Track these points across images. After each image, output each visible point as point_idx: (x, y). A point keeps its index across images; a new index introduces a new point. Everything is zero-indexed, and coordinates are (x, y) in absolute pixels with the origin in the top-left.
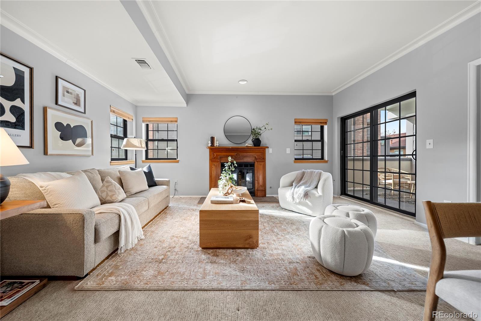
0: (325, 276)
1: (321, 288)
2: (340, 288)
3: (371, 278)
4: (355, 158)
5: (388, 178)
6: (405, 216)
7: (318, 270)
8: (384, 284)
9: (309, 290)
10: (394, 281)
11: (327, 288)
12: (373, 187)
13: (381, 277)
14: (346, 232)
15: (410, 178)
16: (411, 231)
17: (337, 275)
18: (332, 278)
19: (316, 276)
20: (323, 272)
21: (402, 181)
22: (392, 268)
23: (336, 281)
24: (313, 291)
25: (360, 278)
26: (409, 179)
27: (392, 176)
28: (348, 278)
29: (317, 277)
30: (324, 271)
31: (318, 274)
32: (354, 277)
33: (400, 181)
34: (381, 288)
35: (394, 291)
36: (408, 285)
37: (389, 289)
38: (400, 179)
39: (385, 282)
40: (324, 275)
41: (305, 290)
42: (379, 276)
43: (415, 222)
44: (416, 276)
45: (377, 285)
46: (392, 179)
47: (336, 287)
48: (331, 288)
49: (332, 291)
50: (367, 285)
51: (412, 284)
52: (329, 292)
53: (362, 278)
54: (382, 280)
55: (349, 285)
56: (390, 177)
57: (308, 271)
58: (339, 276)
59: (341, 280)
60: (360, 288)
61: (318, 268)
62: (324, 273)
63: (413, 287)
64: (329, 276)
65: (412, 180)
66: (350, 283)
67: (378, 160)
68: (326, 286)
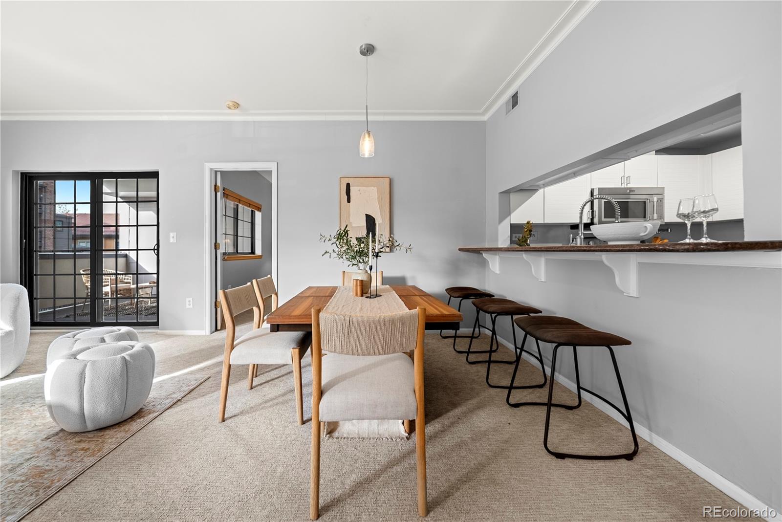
0: (96, 439)
1: (103, 453)
2: (128, 435)
3: (152, 404)
4: (56, 253)
5: (105, 284)
6: (145, 328)
7: (80, 442)
8: (168, 401)
9: (88, 469)
10: (174, 393)
11: (112, 447)
12: (97, 299)
13: (162, 397)
14: (127, 358)
15: (131, 281)
16: (159, 343)
17: (114, 427)
18: (109, 435)
19: (82, 449)
20: (89, 438)
21: (120, 287)
22: (165, 384)
23: (117, 433)
24: (96, 465)
25: (142, 412)
26: (130, 283)
27: (109, 281)
28: (128, 421)
29: (85, 448)
30: (90, 436)
31: (83, 445)
32: (135, 415)
33: (117, 287)
34: (168, 405)
35: (179, 400)
36: (187, 389)
37: (175, 401)
38: (116, 284)
39: (168, 399)
40: (94, 439)
41: (82, 474)
42: (158, 397)
43: (159, 331)
44: (188, 378)
45: (163, 406)
46: (108, 285)
47: (122, 438)
48: (116, 444)
49: (120, 445)
50: (154, 412)
51: (189, 386)
52: (117, 449)
53: (144, 410)
54: (164, 399)
55: (135, 426)
56: (106, 282)
57: (62, 454)
58: (116, 427)
59: (123, 428)
60: (149, 420)
61: (77, 439)
62: (93, 438)
63: (192, 388)
64: (102, 435)
65: (133, 284)
66: (135, 424)
67: (103, 256)
68: (107, 447)
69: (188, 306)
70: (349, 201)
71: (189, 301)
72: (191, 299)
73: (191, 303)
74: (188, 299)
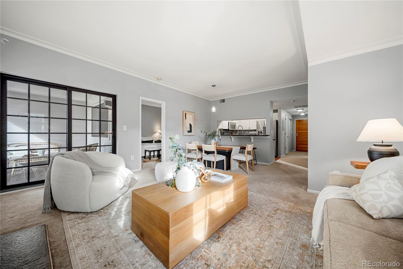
69: (132, 159)
70: (186, 119)
71: (133, 157)
72: (133, 156)
73: (134, 157)
74: (132, 156)
